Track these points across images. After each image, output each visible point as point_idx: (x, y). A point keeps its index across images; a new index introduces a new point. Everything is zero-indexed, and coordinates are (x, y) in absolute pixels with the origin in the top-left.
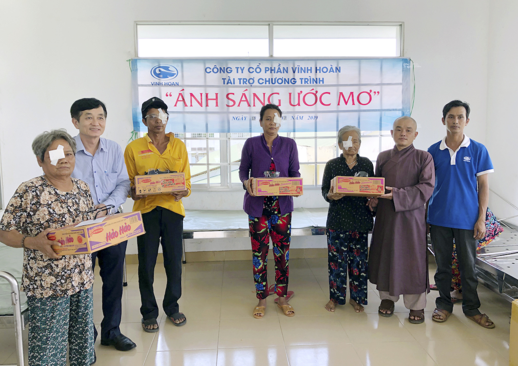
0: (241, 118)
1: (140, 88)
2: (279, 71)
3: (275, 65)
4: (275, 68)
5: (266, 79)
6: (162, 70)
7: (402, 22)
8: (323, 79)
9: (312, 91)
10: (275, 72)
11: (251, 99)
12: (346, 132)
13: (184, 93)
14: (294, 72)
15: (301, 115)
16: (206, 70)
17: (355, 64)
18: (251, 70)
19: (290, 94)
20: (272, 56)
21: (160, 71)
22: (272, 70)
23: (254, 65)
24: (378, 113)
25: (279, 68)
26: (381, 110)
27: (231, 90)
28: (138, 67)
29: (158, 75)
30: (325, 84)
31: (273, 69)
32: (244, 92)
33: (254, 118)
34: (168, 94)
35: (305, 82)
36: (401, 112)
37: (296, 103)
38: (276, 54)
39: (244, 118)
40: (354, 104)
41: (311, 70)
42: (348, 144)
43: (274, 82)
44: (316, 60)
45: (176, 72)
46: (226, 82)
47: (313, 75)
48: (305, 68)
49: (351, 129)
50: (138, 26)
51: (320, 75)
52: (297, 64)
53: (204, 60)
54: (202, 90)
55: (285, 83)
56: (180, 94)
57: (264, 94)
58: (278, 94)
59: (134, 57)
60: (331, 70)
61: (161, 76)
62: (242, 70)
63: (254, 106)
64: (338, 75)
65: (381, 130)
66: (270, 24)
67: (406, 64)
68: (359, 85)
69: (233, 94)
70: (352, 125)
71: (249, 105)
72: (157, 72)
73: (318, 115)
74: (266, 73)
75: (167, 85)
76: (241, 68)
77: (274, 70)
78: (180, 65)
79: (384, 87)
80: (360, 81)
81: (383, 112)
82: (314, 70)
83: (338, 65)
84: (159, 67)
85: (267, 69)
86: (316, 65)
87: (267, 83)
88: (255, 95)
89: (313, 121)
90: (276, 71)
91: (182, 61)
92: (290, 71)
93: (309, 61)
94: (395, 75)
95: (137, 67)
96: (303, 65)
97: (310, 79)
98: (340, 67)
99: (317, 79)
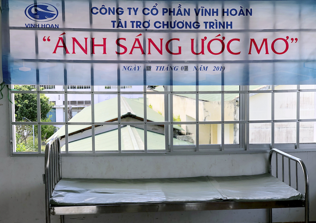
0: (133, 68)
1: (12, 32)
2: (179, 13)
3: (175, 6)
4: (174, 9)
5: (163, 22)
6: (39, 9)
8: (231, 23)
9: (219, 38)
10: (174, 15)
11: (145, 45)
13: (65, 37)
14: (197, 14)
15: (205, 65)
16: (92, 10)
17: (268, 5)
18: (146, 11)
19: (192, 40)
21: (36, 10)
22: (172, 12)
24: (296, 64)
25: (179, 10)
26: (300, 61)
27: (122, 35)
28: (9, 6)
30: (233, 29)
31: (172, 10)
32: (137, 38)
33: (149, 68)
34: (46, 38)
35: (210, 26)
37: (200, 50)
39: (137, 68)
40: (267, 53)
41: (217, 12)
43: (173, 26)
45: (55, 13)
46: (116, 25)
47: (219, 19)
48: (210, 9)
51: (228, 19)
52: (201, 5)
55: (186, 28)
56: (60, 38)
57: (161, 40)
58: (178, 40)
60: (241, 12)
61: (38, 16)
62: (136, 12)
64: (248, 19)
68: (274, 30)
69: (125, 39)
71: (144, 53)
72: (33, 11)
73: (225, 65)
75: (44, 28)
76: (134, 8)
77: (174, 12)
79: (303, 33)
80: (274, 26)
81: (303, 63)
82: (220, 12)
83: (249, 6)
84: (35, 6)
85: (165, 11)
86: (223, 7)
87: (165, 27)
88: (150, 40)
89: (219, 72)
90: (176, 13)
92: (193, 13)
96: (208, 6)
97: (216, 23)
98: (251, 9)
99: (224, 23)
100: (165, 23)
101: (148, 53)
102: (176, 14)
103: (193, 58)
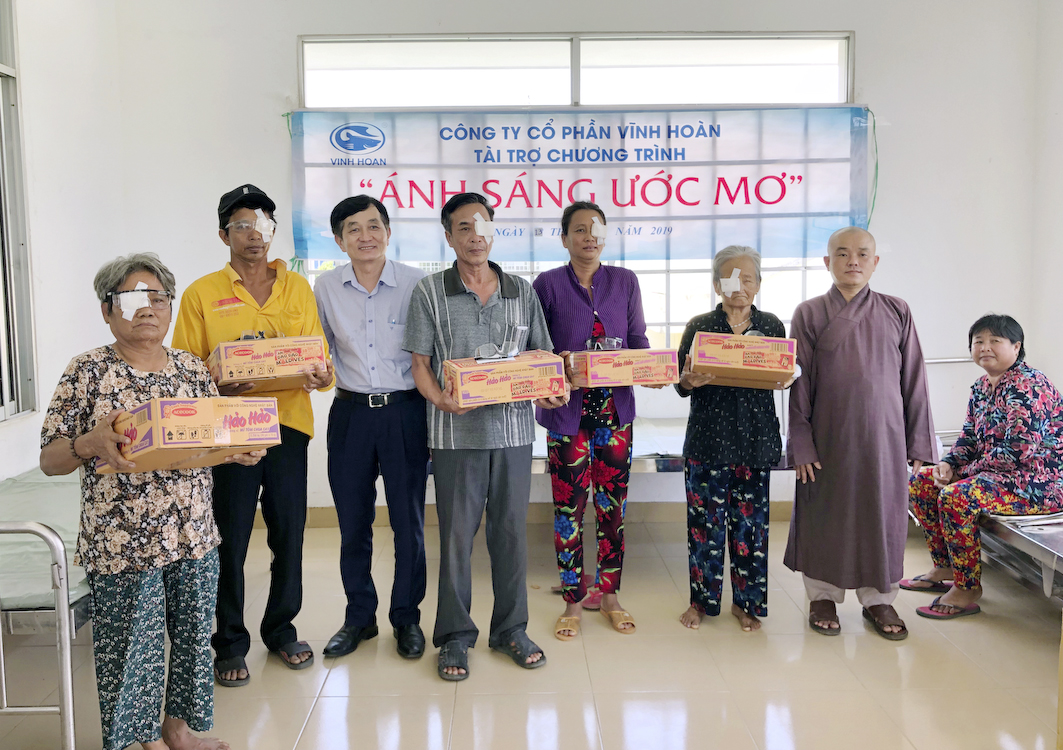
0: (512, 231)
1: (308, 171)
2: (592, 134)
3: (584, 123)
4: (582, 128)
5: (564, 151)
6: (354, 133)
7: (850, 32)
8: (683, 150)
9: (662, 176)
10: (582, 137)
11: (533, 192)
12: (728, 260)
13: (396, 180)
14: (623, 136)
15: (637, 225)
16: (441, 132)
17: (749, 118)
19: (615, 182)
20: (576, 104)
21: (348, 135)
22: (578, 133)
23: (540, 123)
24: (799, 221)
25: (592, 129)
26: (806, 215)
27: (493, 174)
28: (304, 129)
29: (344, 145)
30: (687, 159)
31: (579, 130)
32: (518, 179)
33: (539, 232)
34: (365, 183)
35: (646, 156)
36: (847, 219)
37: (628, 199)
38: (586, 100)
39: (518, 232)
40: (748, 202)
41: (658, 132)
42: (733, 284)
43: (580, 157)
44: (667, 110)
45: (380, 138)
46: (482, 158)
47: (660, 143)
48: (645, 127)
49: (740, 253)
50: (306, 46)
51: (677, 143)
52: (629, 120)
53: (438, 113)
54: (432, 175)
55: (604, 160)
56: (388, 183)
57: (561, 182)
58: (590, 181)
59: (296, 108)
60: (701, 132)
61: (351, 146)
62: (516, 133)
63: (540, 206)
64: (714, 143)
65: (805, 255)
66: (574, 38)
67: (859, 119)
68: (760, 162)
69: (497, 182)
70: (743, 245)
71: (529, 205)
72: (344, 137)
73: (673, 224)
74: (564, 138)
75: (362, 164)
76: (513, 128)
77: (582, 132)
78: (389, 122)
79: (812, 166)
80: (760, 154)
81: (811, 219)
82: (664, 132)
83: (714, 121)
84: (346, 128)
85: (567, 131)
86: (668, 121)
87: (568, 159)
88: (541, 184)
89: (661, 237)
90: (586, 134)
91: (391, 115)
92: (615, 134)
93: (655, 114)
94: (836, 142)
95: (302, 128)
96: (641, 122)
97: (657, 150)
98: (719, 126)
99: (670, 150)
100: (568, 152)
101: (537, 204)
102: (585, 136)
103: (616, 212)
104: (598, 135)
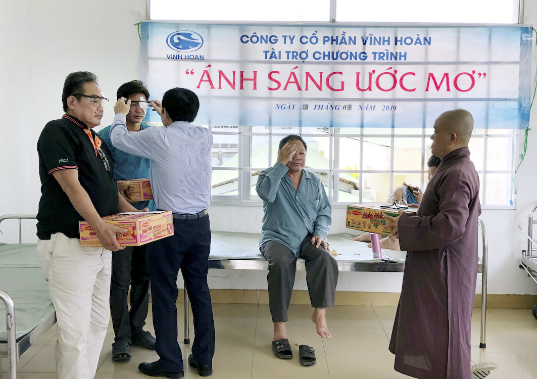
0: (288, 106)
1: (151, 62)
2: (343, 41)
3: (339, 33)
4: (337, 37)
5: (324, 53)
6: (182, 38)
8: (406, 53)
9: (390, 71)
11: (302, 80)
13: (210, 70)
14: (364, 43)
15: (372, 104)
16: (242, 38)
17: (451, 32)
19: (358, 74)
20: (333, 21)
21: (179, 39)
22: (334, 40)
23: (309, 33)
24: (483, 103)
25: (343, 38)
26: (488, 100)
27: (276, 67)
29: (176, 45)
30: (408, 60)
31: (334, 38)
32: (293, 71)
33: (305, 107)
34: (189, 71)
35: (380, 58)
36: (517, 103)
37: (367, 86)
39: (292, 107)
40: (448, 90)
41: (388, 41)
43: (335, 57)
44: (395, 26)
45: (200, 41)
47: (391, 48)
48: (380, 38)
51: (401, 49)
52: (369, 32)
53: (241, 26)
54: (235, 67)
55: (351, 59)
56: (206, 72)
57: (321, 73)
58: (341, 73)
59: (144, 20)
60: (418, 41)
61: (181, 46)
62: (292, 40)
63: (307, 89)
64: (426, 50)
65: (487, 128)
67: (526, 34)
68: (457, 63)
69: (278, 72)
71: (300, 89)
72: (176, 40)
73: (397, 104)
74: (324, 43)
75: (188, 59)
76: (290, 36)
77: (337, 40)
78: (206, 30)
79: (493, 66)
80: (458, 57)
81: (491, 103)
82: (392, 41)
83: (427, 33)
84: (178, 34)
85: (326, 39)
86: (396, 34)
87: (326, 58)
88: (308, 74)
89: (389, 112)
90: (339, 41)
91: (208, 26)
92: (359, 41)
93: (387, 29)
94: (510, 49)
95: (148, 34)
96: (377, 34)
97: (387, 53)
98: (430, 38)
99: (397, 53)
100: (326, 54)
101: (305, 88)
102: (339, 43)
103: (358, 94)
104: (348, 42)
